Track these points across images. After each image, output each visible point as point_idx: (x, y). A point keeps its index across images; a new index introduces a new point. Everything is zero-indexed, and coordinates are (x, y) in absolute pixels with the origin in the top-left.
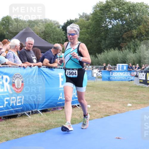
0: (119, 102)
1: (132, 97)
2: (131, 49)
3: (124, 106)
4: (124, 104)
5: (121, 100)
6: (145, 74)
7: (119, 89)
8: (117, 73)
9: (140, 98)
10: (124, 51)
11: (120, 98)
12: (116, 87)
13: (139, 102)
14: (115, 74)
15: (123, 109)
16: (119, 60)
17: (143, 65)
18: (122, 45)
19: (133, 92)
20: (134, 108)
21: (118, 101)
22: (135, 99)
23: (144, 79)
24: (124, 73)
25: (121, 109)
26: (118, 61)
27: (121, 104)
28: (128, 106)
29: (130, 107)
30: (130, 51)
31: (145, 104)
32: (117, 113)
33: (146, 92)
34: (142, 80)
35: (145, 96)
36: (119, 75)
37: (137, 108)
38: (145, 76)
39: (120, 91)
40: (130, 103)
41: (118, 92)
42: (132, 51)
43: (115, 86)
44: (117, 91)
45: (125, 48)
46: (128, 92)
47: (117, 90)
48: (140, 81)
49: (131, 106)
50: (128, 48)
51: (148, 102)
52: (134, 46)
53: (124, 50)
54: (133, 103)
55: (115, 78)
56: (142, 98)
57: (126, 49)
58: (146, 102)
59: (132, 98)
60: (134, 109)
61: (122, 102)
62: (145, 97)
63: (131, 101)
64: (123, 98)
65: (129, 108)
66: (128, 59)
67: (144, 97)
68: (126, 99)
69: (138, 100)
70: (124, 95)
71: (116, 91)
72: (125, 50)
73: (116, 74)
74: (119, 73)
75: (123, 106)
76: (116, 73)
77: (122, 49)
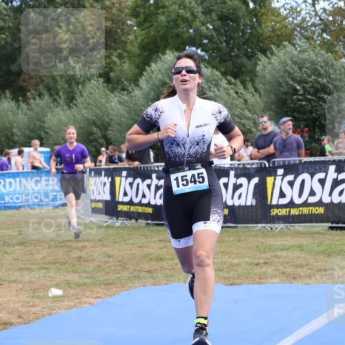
0: (20, 286)
1: (63, 264)
2: (58, 94)
3: (38, 297)
4: (38, 291)
5: (27, 277)
6: (107, 180)
7: (20, 237)
8: (12, 180)
9: (92, 265)
10: (32, 101)
11: (21, 269)
12: (10, 232)
13: (89, 281)
14: (4, 186)
15: (34, 310)
16: (19, 133)
17: (103, 149)
18: (24, 81)
19: (69, 244)
20: (72, 304)
21: (15, 281)
22: (74, 272)
23: (107, 197)
24: (37, 182)
25: (24, 310)
26: (16, 138)
27: (26, 291)
28: (50, 295)
29: (56, 298)
30: (55, 100)
31: (108, 284)
32: (11, 324)
33: (115, 242)
34: (99, 201)
35: (109, 256)
36: (18, 189)
37: (80, 303)
38: (108, 185)
39: (22, 244)
40: (57, 286)
41: (17, 247)
42: (62, 101)
43: (7, 229)
44: (14, 246)
45: (36, 90)
46: (50, 247)
47: (14, 241)
48: (94, 205)
49: (60, 297)
50: (49, 89)
51: (119, 278)
52: (70, 85)
53: (34, 99)
54: (68, 283)
55: (7, 199)
56: (99, 266)
57: (40, 95)
58: (112, 277)
59: (67, 266)
60: (71, 307)
61: (31, 282)
62: (111, 260)
63: (60, 278)
64: (33, 270)
65: (55, 304)
66: (50, 128)
67: (105, 263)
68: (42, 271)
69: (85, 272)
70: (38, 256)
71: (9, 245)
72: (38, 98)
73: (7, 185)
74: (18, 180)
75: (33, 297)
76: (8, 180)
77: (25, 96)
